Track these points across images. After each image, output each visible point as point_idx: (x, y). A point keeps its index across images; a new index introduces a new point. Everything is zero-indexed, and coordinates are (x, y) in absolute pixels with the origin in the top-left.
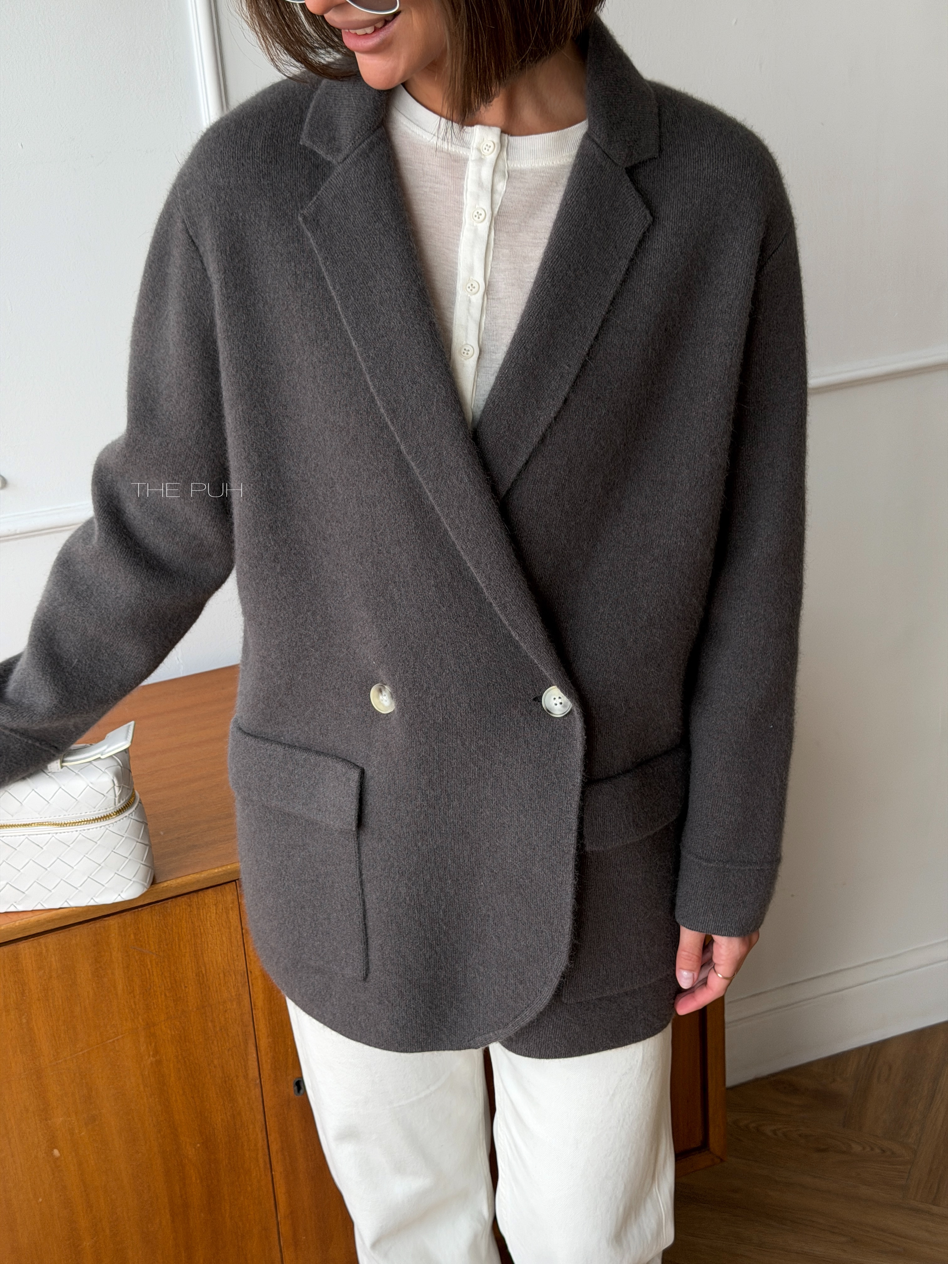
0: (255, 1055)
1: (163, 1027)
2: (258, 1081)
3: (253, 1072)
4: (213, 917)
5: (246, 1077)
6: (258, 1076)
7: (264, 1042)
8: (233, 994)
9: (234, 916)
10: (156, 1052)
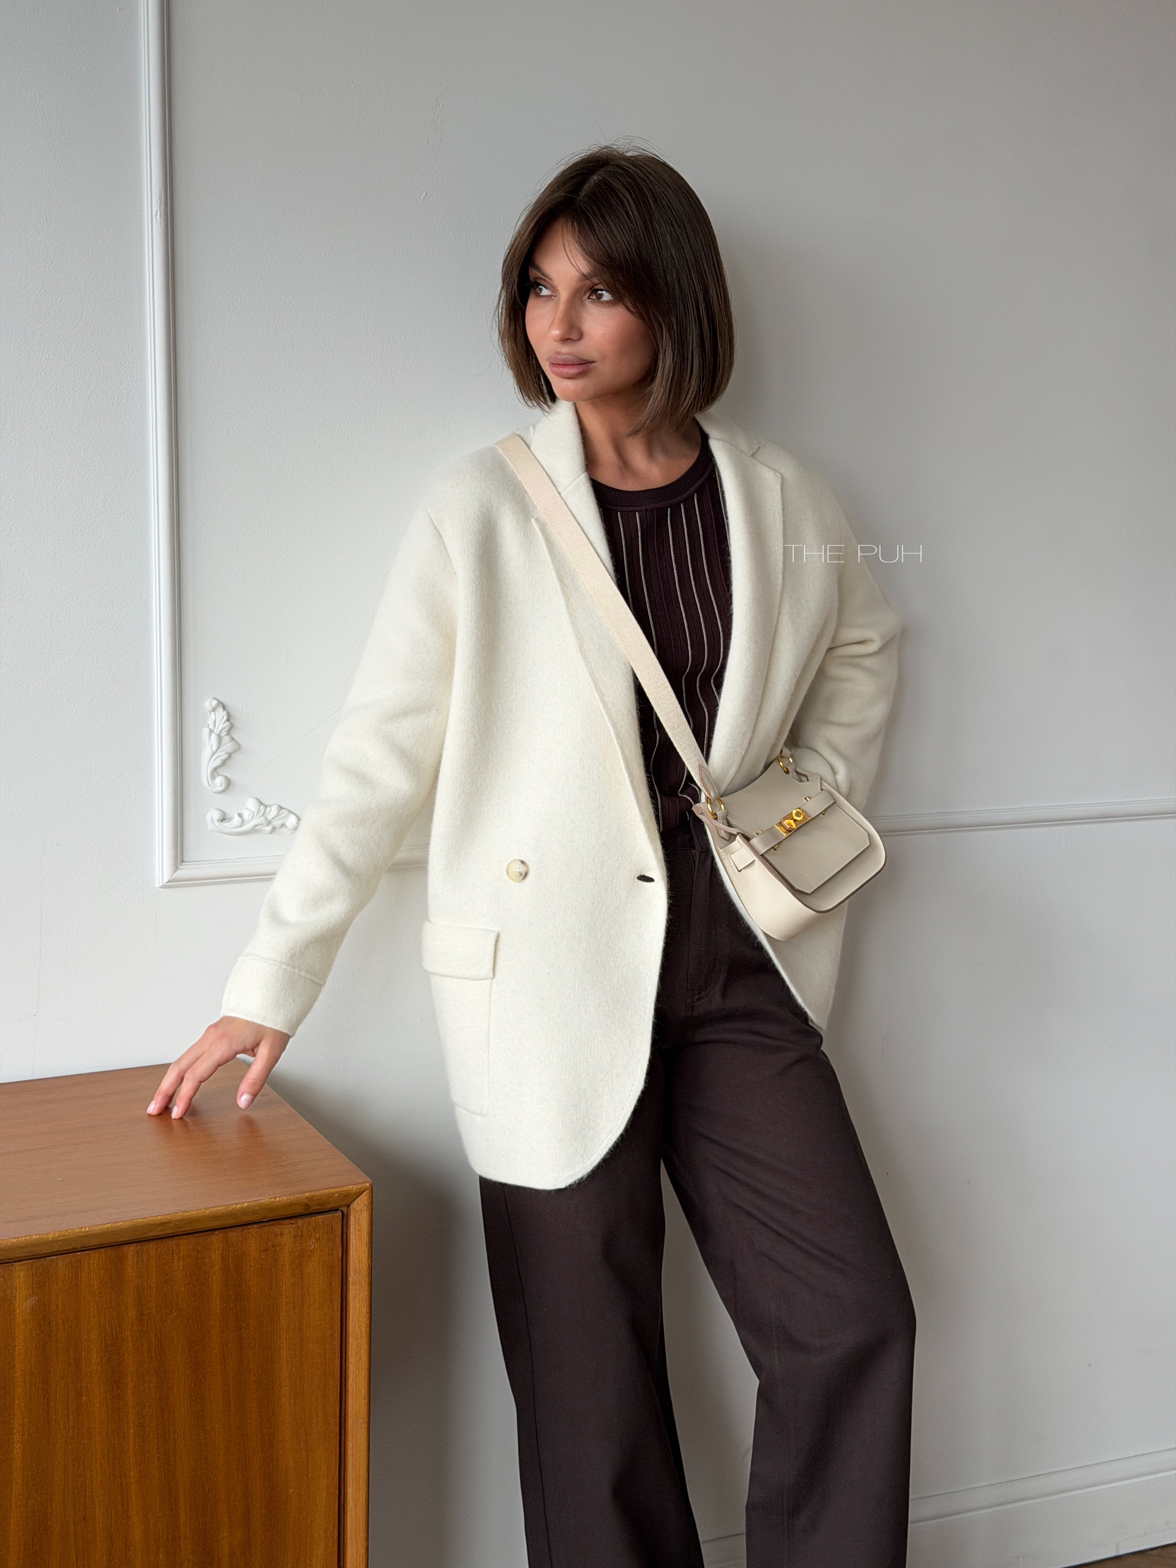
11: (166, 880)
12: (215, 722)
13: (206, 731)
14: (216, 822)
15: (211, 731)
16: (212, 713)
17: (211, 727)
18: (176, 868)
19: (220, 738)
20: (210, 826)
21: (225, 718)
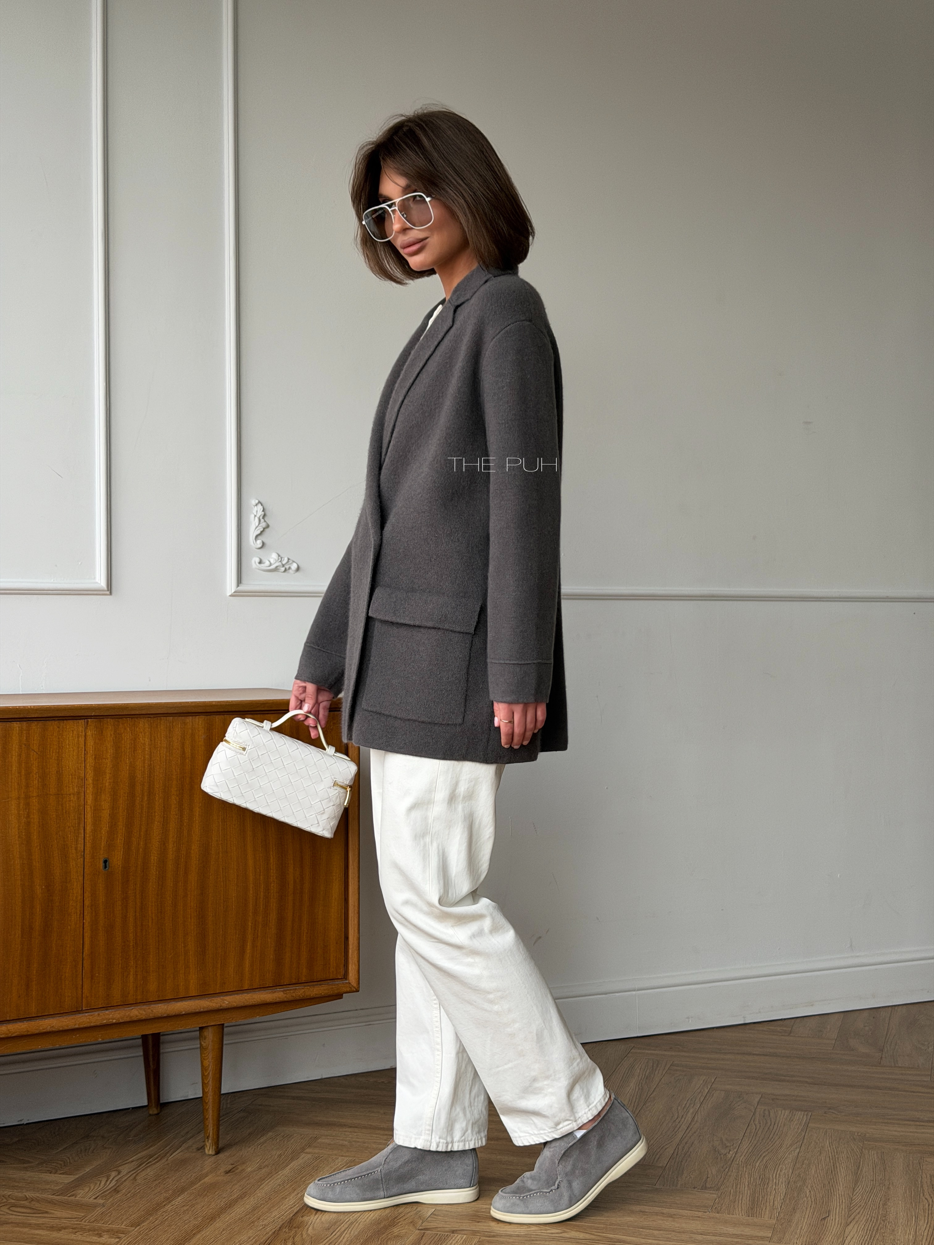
0: (83, 835)
1: (34, 801)
2: (83, 854)
3: (80, 846)
4: (71, 738)
5: (76, 849)
6: (83, 850)
7: (89, 828)
8: (76, 791)
9: (82, 740)
10: (28, 816)
11: (233, 591)
12: (257, 511)
13: (253, 516)
14: (257, 564)
15: (255, 516)
16: (256, 507)
17: (256, 514)
18: (238, 586)
19: (260, 520)
20: (254, 566)
21: (262, 509)
